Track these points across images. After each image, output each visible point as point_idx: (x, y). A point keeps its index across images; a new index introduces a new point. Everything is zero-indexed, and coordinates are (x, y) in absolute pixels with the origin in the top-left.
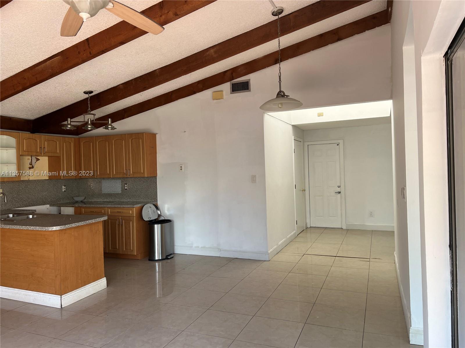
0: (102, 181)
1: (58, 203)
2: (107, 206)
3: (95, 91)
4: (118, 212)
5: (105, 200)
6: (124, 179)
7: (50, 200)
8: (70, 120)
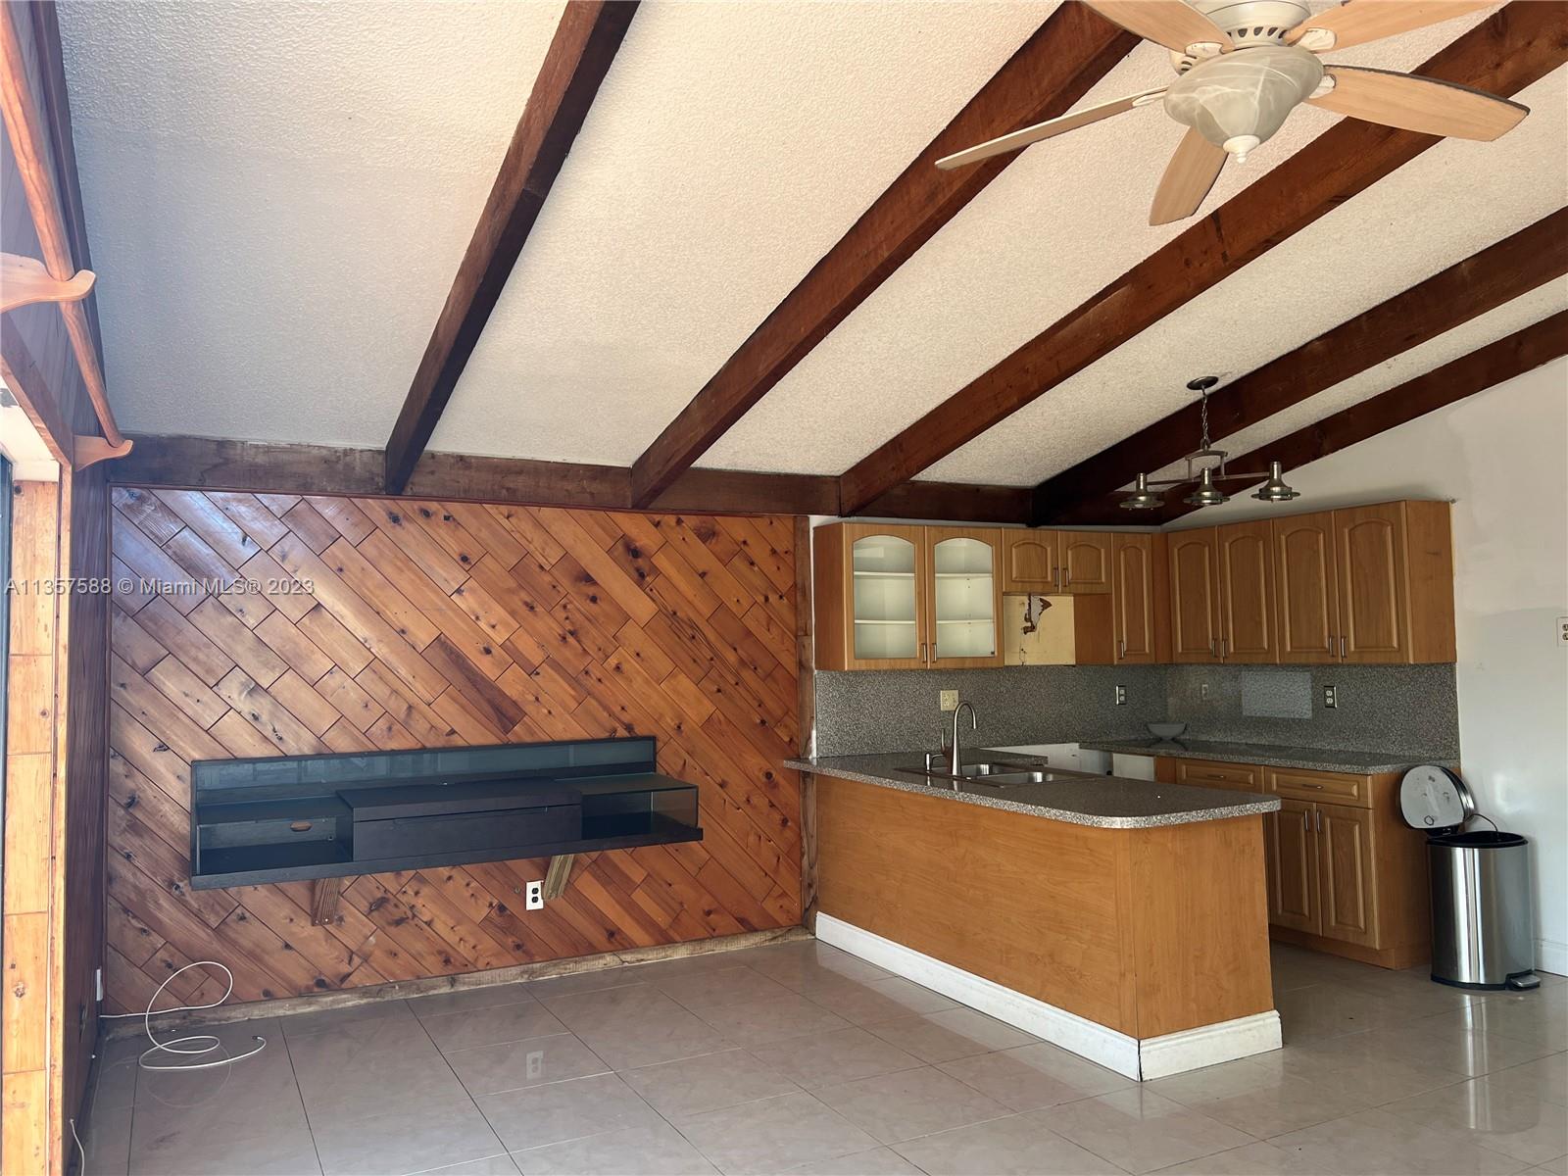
0: (1243, 673)
1: (1104, 739)
2: (1267, 763)
3: (1225, 375)
4: (1305, 785)
5: (1255, 740)
6: (1324, 669)
7: (1080, 728)
8: (1145, 479)
